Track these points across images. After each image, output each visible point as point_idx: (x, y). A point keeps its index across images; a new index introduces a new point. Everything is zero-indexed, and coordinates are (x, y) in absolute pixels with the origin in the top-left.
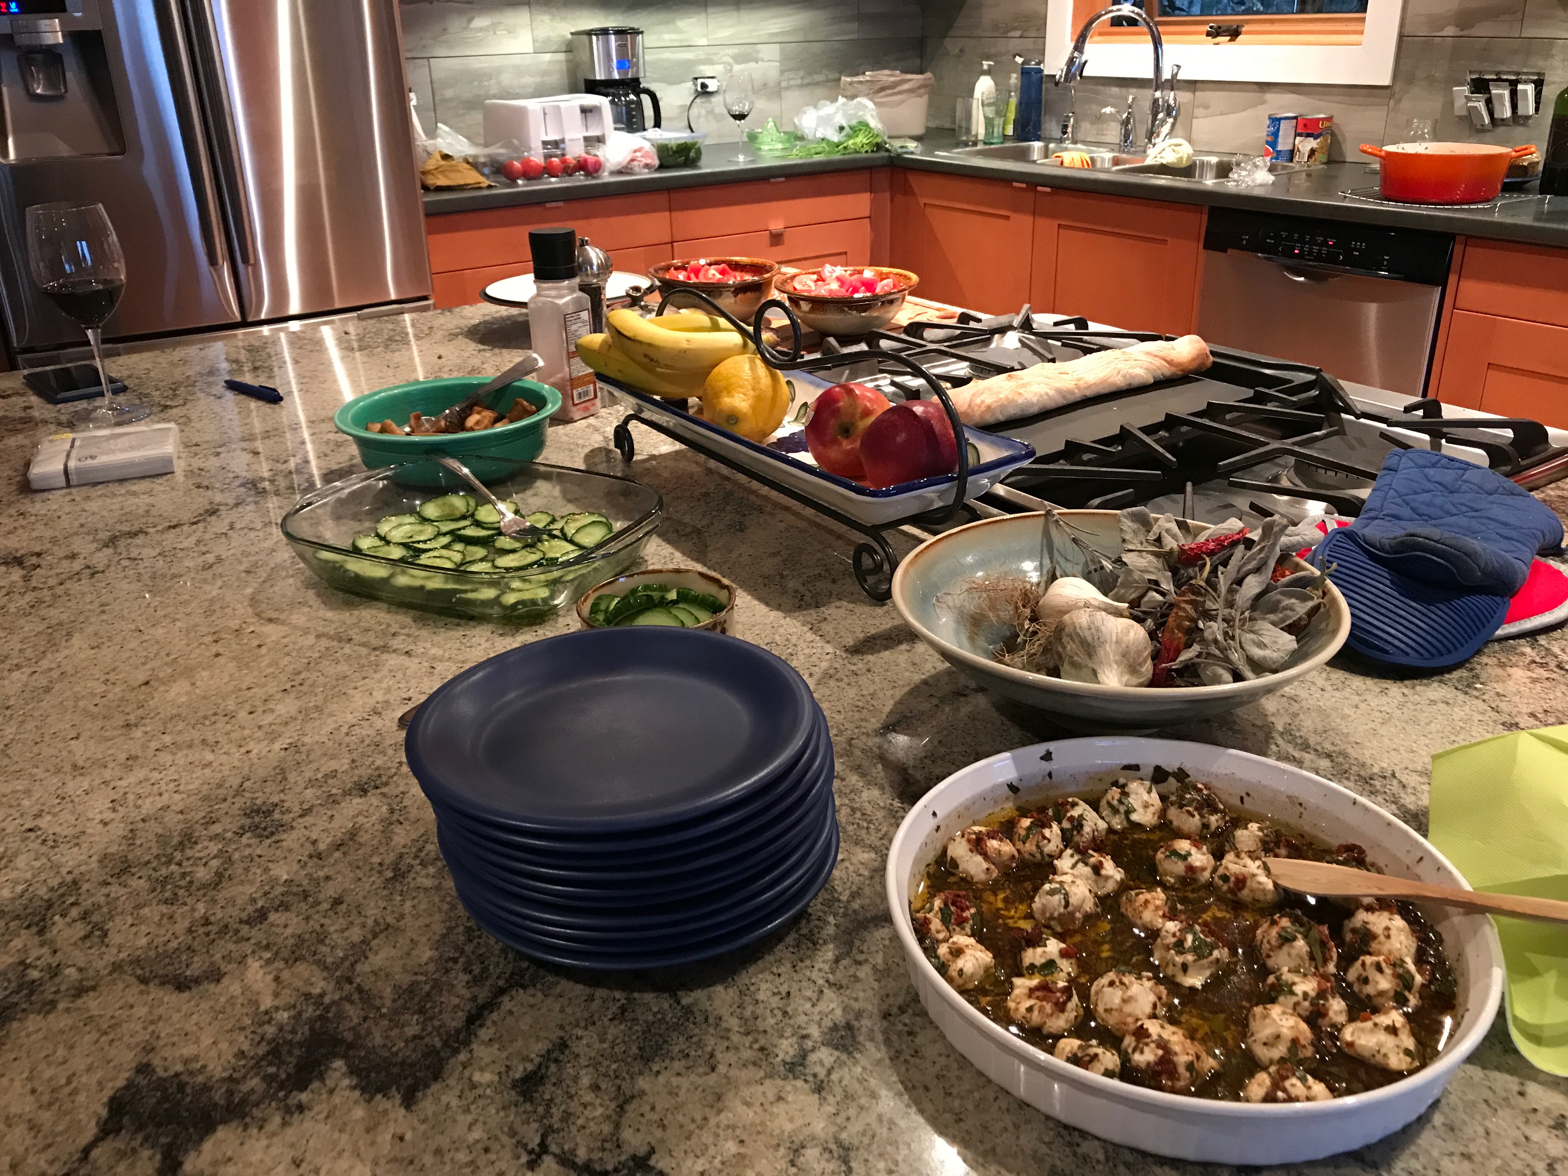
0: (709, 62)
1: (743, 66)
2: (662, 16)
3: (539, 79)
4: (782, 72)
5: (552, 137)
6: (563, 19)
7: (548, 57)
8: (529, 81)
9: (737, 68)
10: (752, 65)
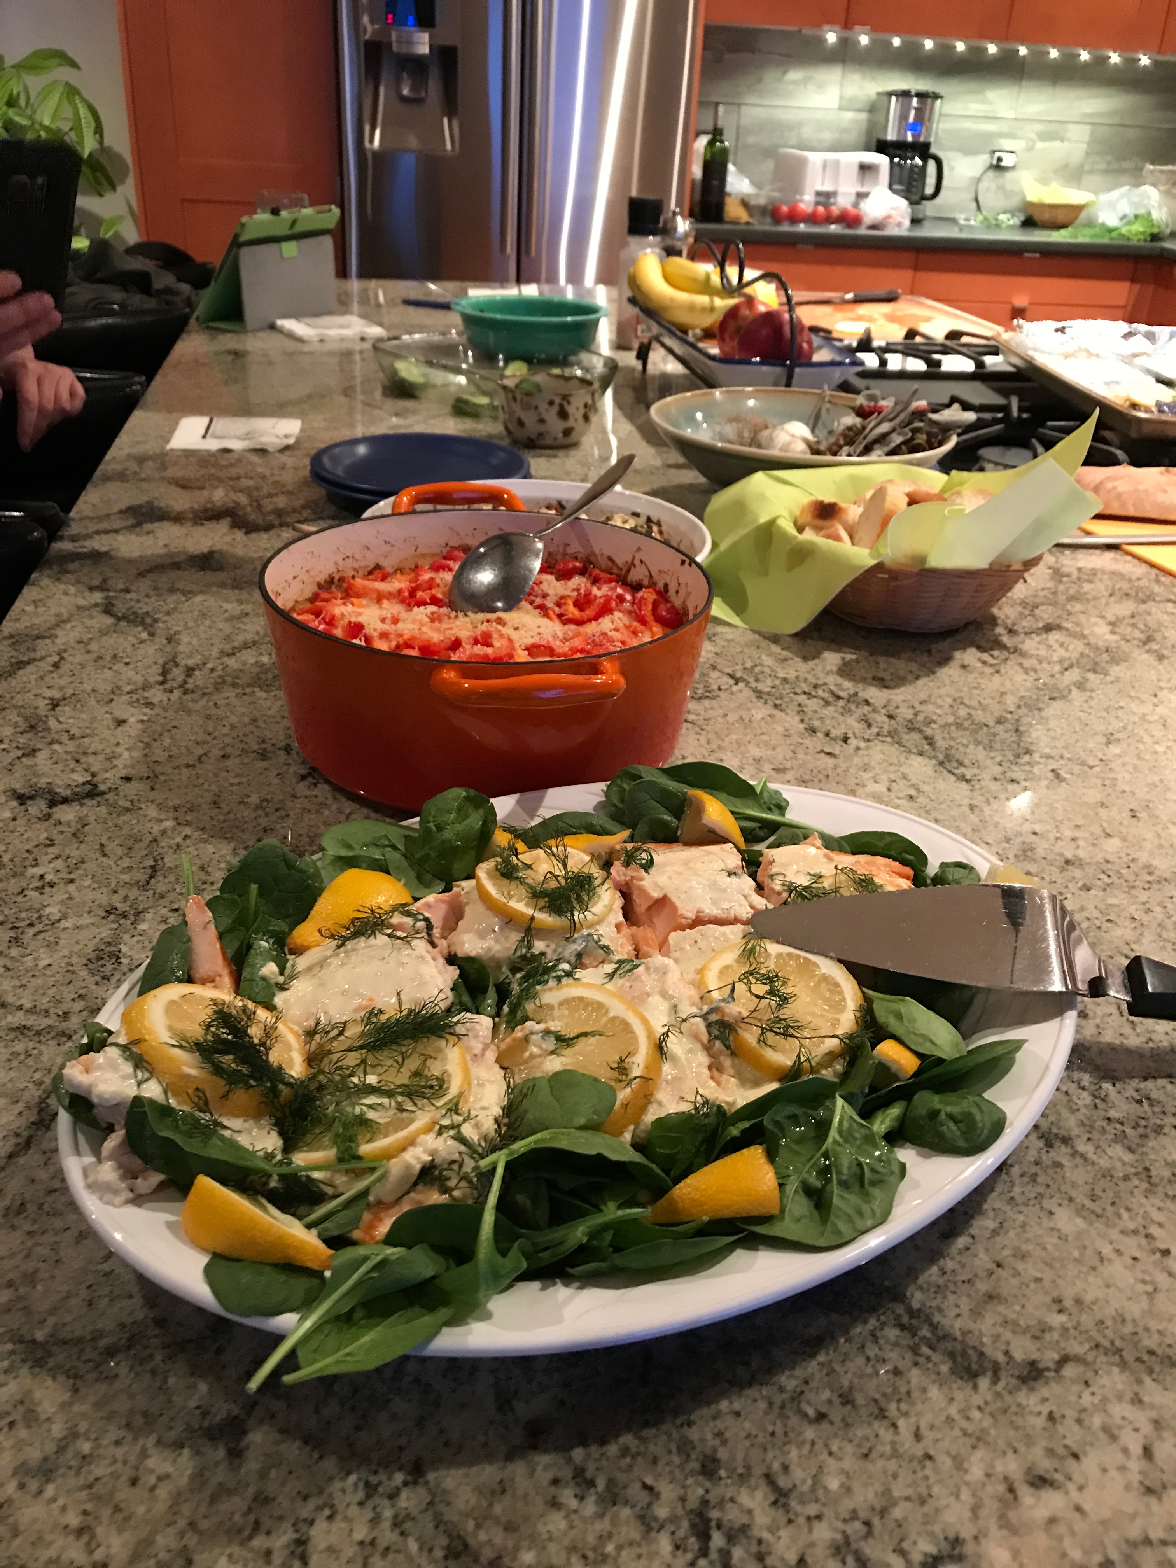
0: (1012, 136)
1: (1047, 144)
2: (973, 85)
3: (837, 136)
4: (1088, 154)
5: (827, 187)
6: (873, 79)
7: (850, 115)
8: (828, 136)
9: (1040, 145)
10: (1057, 144)
